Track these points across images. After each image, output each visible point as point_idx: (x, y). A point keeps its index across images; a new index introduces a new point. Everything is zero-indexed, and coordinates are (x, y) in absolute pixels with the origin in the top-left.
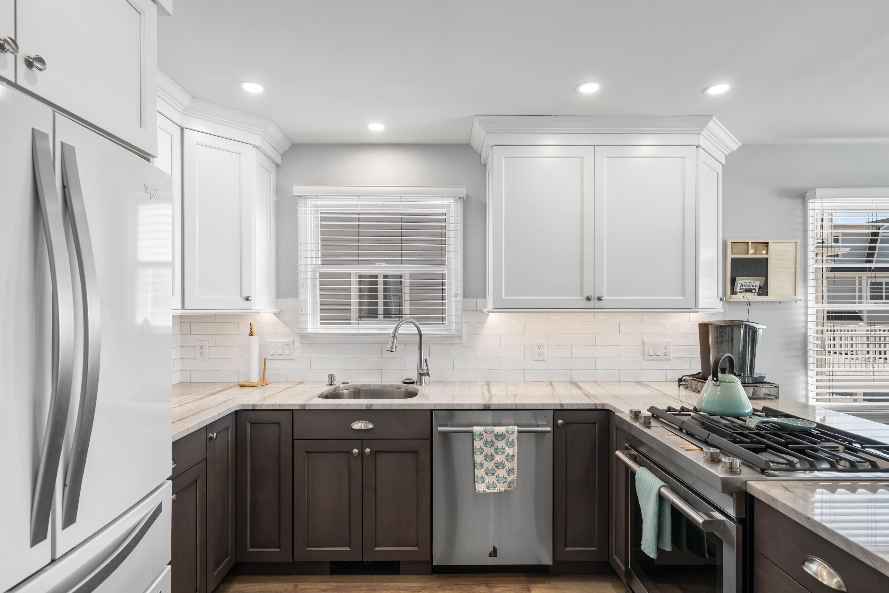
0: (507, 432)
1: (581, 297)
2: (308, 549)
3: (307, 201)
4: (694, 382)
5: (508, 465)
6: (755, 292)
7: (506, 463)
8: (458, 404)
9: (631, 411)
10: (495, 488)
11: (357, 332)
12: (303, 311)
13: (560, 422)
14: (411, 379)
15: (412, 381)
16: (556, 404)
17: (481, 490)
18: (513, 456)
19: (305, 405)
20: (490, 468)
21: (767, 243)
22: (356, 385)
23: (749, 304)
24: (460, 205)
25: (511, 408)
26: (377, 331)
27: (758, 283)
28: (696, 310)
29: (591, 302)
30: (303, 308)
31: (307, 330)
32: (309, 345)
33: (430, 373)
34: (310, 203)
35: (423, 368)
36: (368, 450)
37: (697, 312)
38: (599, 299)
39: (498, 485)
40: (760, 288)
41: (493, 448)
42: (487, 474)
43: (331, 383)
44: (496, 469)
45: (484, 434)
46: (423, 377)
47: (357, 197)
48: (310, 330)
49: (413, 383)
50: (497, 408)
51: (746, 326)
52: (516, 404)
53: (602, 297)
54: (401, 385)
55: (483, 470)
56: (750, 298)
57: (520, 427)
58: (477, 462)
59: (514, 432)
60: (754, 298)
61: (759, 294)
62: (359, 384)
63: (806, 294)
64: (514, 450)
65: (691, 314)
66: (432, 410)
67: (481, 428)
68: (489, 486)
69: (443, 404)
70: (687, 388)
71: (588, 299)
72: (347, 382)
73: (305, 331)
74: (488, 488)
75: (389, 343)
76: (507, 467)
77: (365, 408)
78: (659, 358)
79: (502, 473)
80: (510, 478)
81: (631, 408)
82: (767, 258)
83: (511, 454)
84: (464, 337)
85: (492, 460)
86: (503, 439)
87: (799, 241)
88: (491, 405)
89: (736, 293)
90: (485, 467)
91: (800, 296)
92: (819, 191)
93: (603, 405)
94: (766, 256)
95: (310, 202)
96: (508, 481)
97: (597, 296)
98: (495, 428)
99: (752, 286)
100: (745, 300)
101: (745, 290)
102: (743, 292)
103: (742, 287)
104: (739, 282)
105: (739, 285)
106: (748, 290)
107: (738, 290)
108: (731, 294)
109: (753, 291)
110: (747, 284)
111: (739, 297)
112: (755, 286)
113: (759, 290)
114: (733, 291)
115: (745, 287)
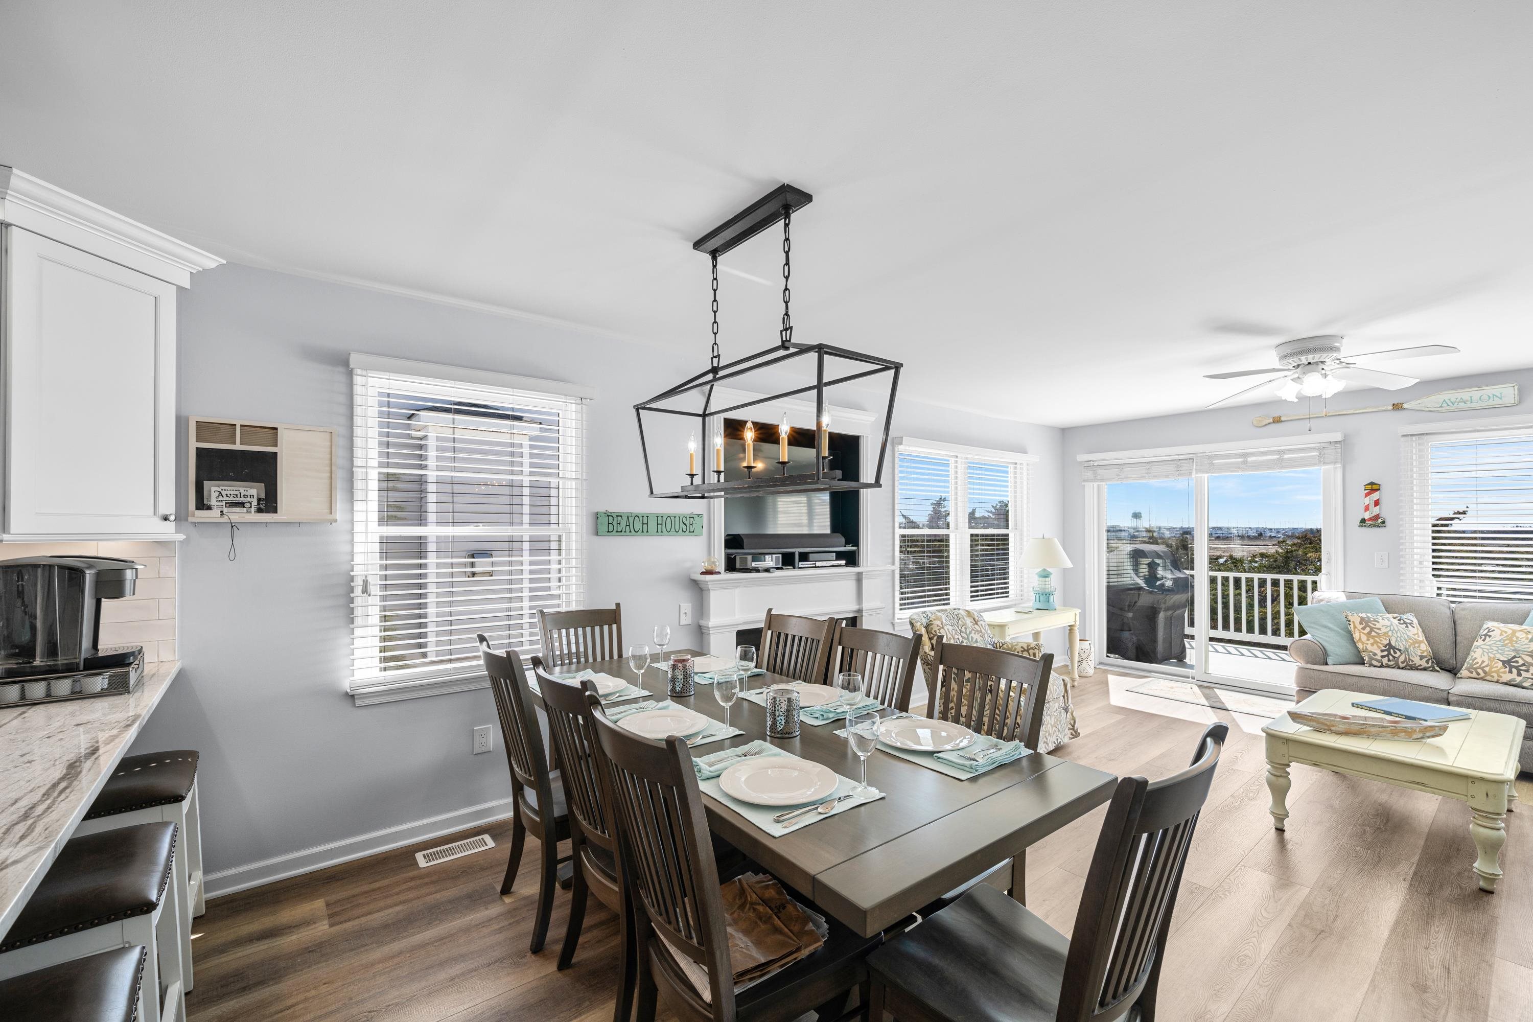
6: (251, 507)
21: (275, 429)
23: (231, 527)
40: (260, 500)
56: (237, 517)
60: (248, 515)
82: (276, 453)
87: (339, 431)
89: (206, 508)
91: (339, 514)
92: (356, 358)
94: (272, 450)
99: (242, 496)
100: (225, 519)
101: (228, 503)
102: (224, 506)
103: (221, 498)
104: (213, 489)
105: (214, 495)
106: (236, 503)
107: (213, 502)
108: (197, 508)
109: (246, 505)
110: (232, 493)
111: (212, 515)
112: (249, 496)
113: (258, 504)
114: (201, 505)
115: (228, 499)
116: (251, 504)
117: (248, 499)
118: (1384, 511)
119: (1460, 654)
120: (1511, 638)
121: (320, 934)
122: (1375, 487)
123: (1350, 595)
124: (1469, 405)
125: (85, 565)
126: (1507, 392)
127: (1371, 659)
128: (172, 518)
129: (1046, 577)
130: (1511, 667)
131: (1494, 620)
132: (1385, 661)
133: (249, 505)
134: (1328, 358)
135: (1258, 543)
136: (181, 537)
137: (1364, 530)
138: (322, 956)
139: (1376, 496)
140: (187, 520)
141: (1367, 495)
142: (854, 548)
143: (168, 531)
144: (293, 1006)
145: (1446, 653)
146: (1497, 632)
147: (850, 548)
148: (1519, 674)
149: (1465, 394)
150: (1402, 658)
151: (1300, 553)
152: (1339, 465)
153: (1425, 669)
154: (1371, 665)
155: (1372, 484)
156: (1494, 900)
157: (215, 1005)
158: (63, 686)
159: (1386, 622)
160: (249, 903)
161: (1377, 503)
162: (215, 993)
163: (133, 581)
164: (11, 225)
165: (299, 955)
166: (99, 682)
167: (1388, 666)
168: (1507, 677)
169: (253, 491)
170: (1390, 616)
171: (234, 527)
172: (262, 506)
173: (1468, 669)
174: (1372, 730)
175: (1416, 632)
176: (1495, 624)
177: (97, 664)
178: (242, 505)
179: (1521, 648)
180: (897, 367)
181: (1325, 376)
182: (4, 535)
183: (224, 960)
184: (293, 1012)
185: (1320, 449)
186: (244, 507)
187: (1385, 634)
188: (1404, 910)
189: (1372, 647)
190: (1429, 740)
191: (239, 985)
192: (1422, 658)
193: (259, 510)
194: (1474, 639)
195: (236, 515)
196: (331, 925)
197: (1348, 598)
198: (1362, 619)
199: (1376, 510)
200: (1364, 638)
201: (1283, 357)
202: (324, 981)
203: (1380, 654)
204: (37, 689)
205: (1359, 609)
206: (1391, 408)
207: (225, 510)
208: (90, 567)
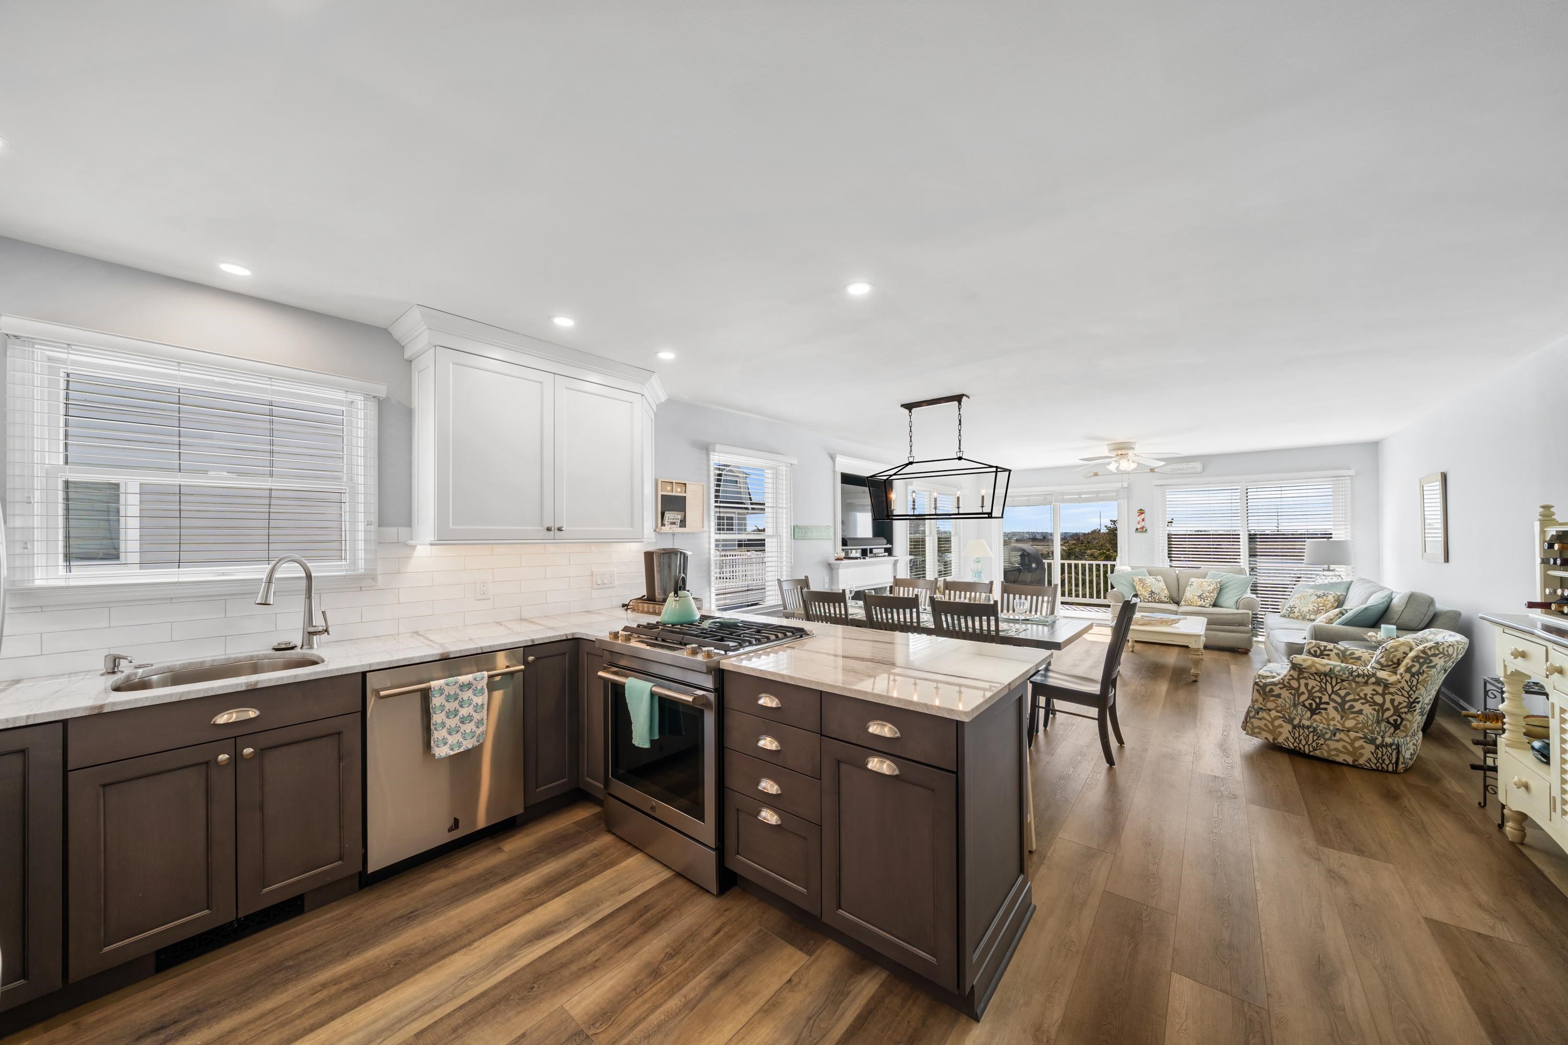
0: (475, 679)
1: (541, 528)
2: (106, 949)
3: (33, 347)
4: (640, 605)
5: (477, 717)
6: (678, 525)
7: (474, 714)
8: (404, 659)
9: (610, 633)
10: (460, 747)
11: (175, 580)
12: (26, 548)
13: (531, 658)
14: (290, 643)
15: (291, 645)
16: (526, 641)
17: (443, 755)
18: (482, 705)
19: (102, 707)
20: (453, 726)
21: (685, 484)
22: (170, 666)
23: (674, 534)
24: (373, 407)
25: (475, 653)
26: (214, 576)
27: (679, 517)
28: (642, 540)
29: (552, 533)
30: (26, 543)
31: (33, 582)
32: (39, 610)
33: (330, 629)
35: (314, 624)
36: (248, 751)
37: (642, 542)
38: (560, 529)
39: (465, 743)
40: (681, 521)
41: (457, 702)
42: (450, 734)
43: (114, 669)
44: (461, 725)
45: (446, 688)
46: (315, 637)
47: (176, 364)
48: (38, 583)
49: (292, 648)
50: (458, 655)
51: (681, 553)
52: (481, 648)
53: (562, 527)
54: (270, 654)
55: (445, 730)
56: (674, 529)
57: (490, 671)
58: (438, 722)
59: (483, 678)
60: (677, 529)
61: (680, 527)
62: (179, 663)
63: (709, 527)
64: (483, 699)
65: (632, 544)
66: (364, 674)
67: (442, 682)
68: (453, 747)
69: (382, 662)
70: (633, 610)
71: (549, 529)
72: (148, 664)
73: (30, 585)
74: (452, 749)
75: (259, 593)
76: (475, 720)
77: (243, 689)
78: (605, 586)
79: (468, 727)
80: (479, 731)
81: (610, 630)
82: (685, 497)
83: (480, 703)
84: (380, 578)
85: (456, 716)
86: (469, 688)
87: (705, 484)
88: (451, 652)
89: (664, 526)
90: (447, 726)
91: (706, 529)
92: (718, 447)
93: (573, 634)
94: (683, 495)
95: (39, 351)
96: (477, 735)
97: (557, 526)
98: (459, 677)
99: (675, 520)
100: (671, 531)
101: (671, 523)
103: (669, 520)
104: (667, 516)
105: (667, 519)
106: (673, 523)
107: (666, 522)
108: (662, 526)
109: (676, 524)
110: (672, 517)
111: (667, 529)
112: (678, 519)
113: (680, 523)
116: (678, 523)
118: (1147, 524)
119: (1181, 595)
120: (1201, 585)
122: (1142, 512)
123: (1133, 568)
124: (1183, 472)
126: (1198, 466)
127: (1144, 598)
129: (979, 562)
130: (1201, 598)
131: (1194, 577)
132: (1150, 599)
134: (1131, 453)
135: (1043, 543)
136: (655, 540)
137: (1137, 534)
139: (1142, 516)
141: (1139, 515)
142: (890, 546)
145: (1175, 595)
146: (1196, 582)
147: (889, 546)
148: (1204, 601)
149: (1181, 466)
150: (1157, 598)
151: (1077, 550)
152: (1126, 500)
153: (1166, 603)
154: (1144, 602)
155: (1141, 510)
156: (1198, 683)
159: (1150, 580)
161: (1143, 520)
167: (1151, 602)
168: (1199, 603)
170: (1151, 577)
173: (1184, 601)
174: (1154, 622)
175: (1162, 585)
176: (1195, 579)
179: (1205, 589)
180: (1010, 471)
181: (1128, 460)
185: (1117, 491)
187: (1150, 586)
188: (1168, 688)
189: (1144, 593)
190: (1174, 625)
192: (1165, 597)
194: (1186, 587)
197: (1132, 569)
198: (1140, 579)
199: (1142, 524)
200: (1141, 589)
201: (1110, 450)
203: (1148, 596)
205: (1137, 574)
206: (1149, 471)
207: (670, 526)
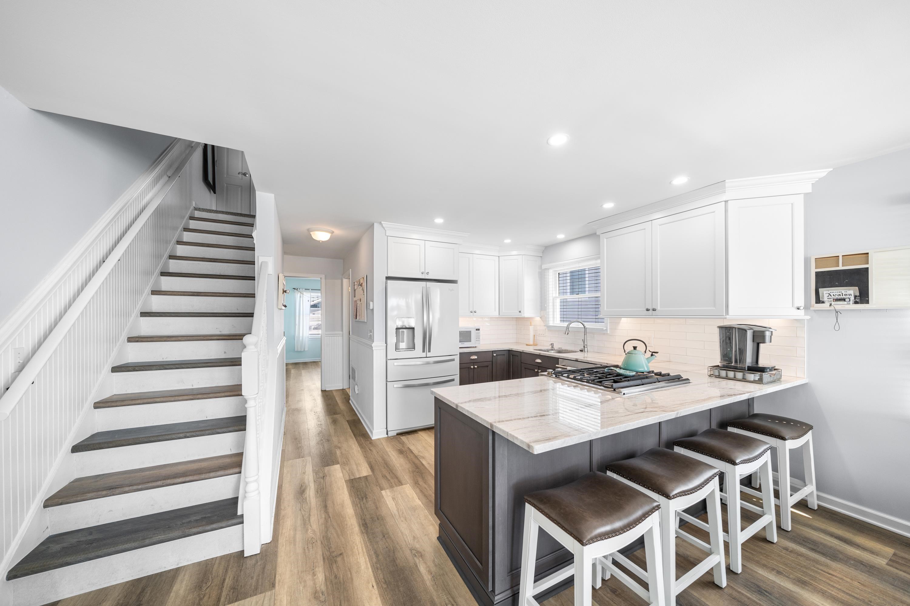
1: (644, 309)
6: (850, 301)
12: (548, 316)
21: (867, 254)
28: (725, 317)
29: (650, 312)
31: (549, 324)
34: (551, 271)
46: (585, 348)
53: (656, 308)
56: (844, 307)
60: (849, 306)
66: (558, 359)
71: (648, 310)
82: (868, 268)
84: (609, 330)
89: (823, 303)
94: (865, 267)
97: (653, 308)
99: (844, 295)
100: (832, 308)
101: (835, 299)
102: (832, 301)
103: (830, 297)
104: (825, 292)
105: (826, 296)
106: (840, 299)
107: (825, 299)
108: (816, 303)
109: (846, 300)
110: (837, 294)
111: (826, 306)
112: (848, 295)
113: (855, 299)
114: (818, 300)
115: (834, 297)
116: (850, 299)
117: (848, 296)
121: (876, 562)
125: (748, 328)
128: (802, 308)
133: (849, 300)
136: (808, 317)
138: (869, 572)
140: (810, 309)
143: (801, 314)
144: (834, 575)
157: (795, 544)
158: (739, 375)
160: (844, 521)
162: (798, 540)
163: (769, 337)
164: (728, 201)
165: (854, 560)
166: (751, 377)
169: (852, 292)
171: (838, 312)
172: (857, 300)
177: (756, 369)
178: (844, 300)
182: (727, 316)
183: (812, 532)
184: (830, 577)
186: (845, 301)
191: (813, 547)
193: (856, 303)
195: (839, 306)
196: (887, 564)
202: (860, 581)
204: (731, 374)
207: (833, 303)
208: (751, 329)
